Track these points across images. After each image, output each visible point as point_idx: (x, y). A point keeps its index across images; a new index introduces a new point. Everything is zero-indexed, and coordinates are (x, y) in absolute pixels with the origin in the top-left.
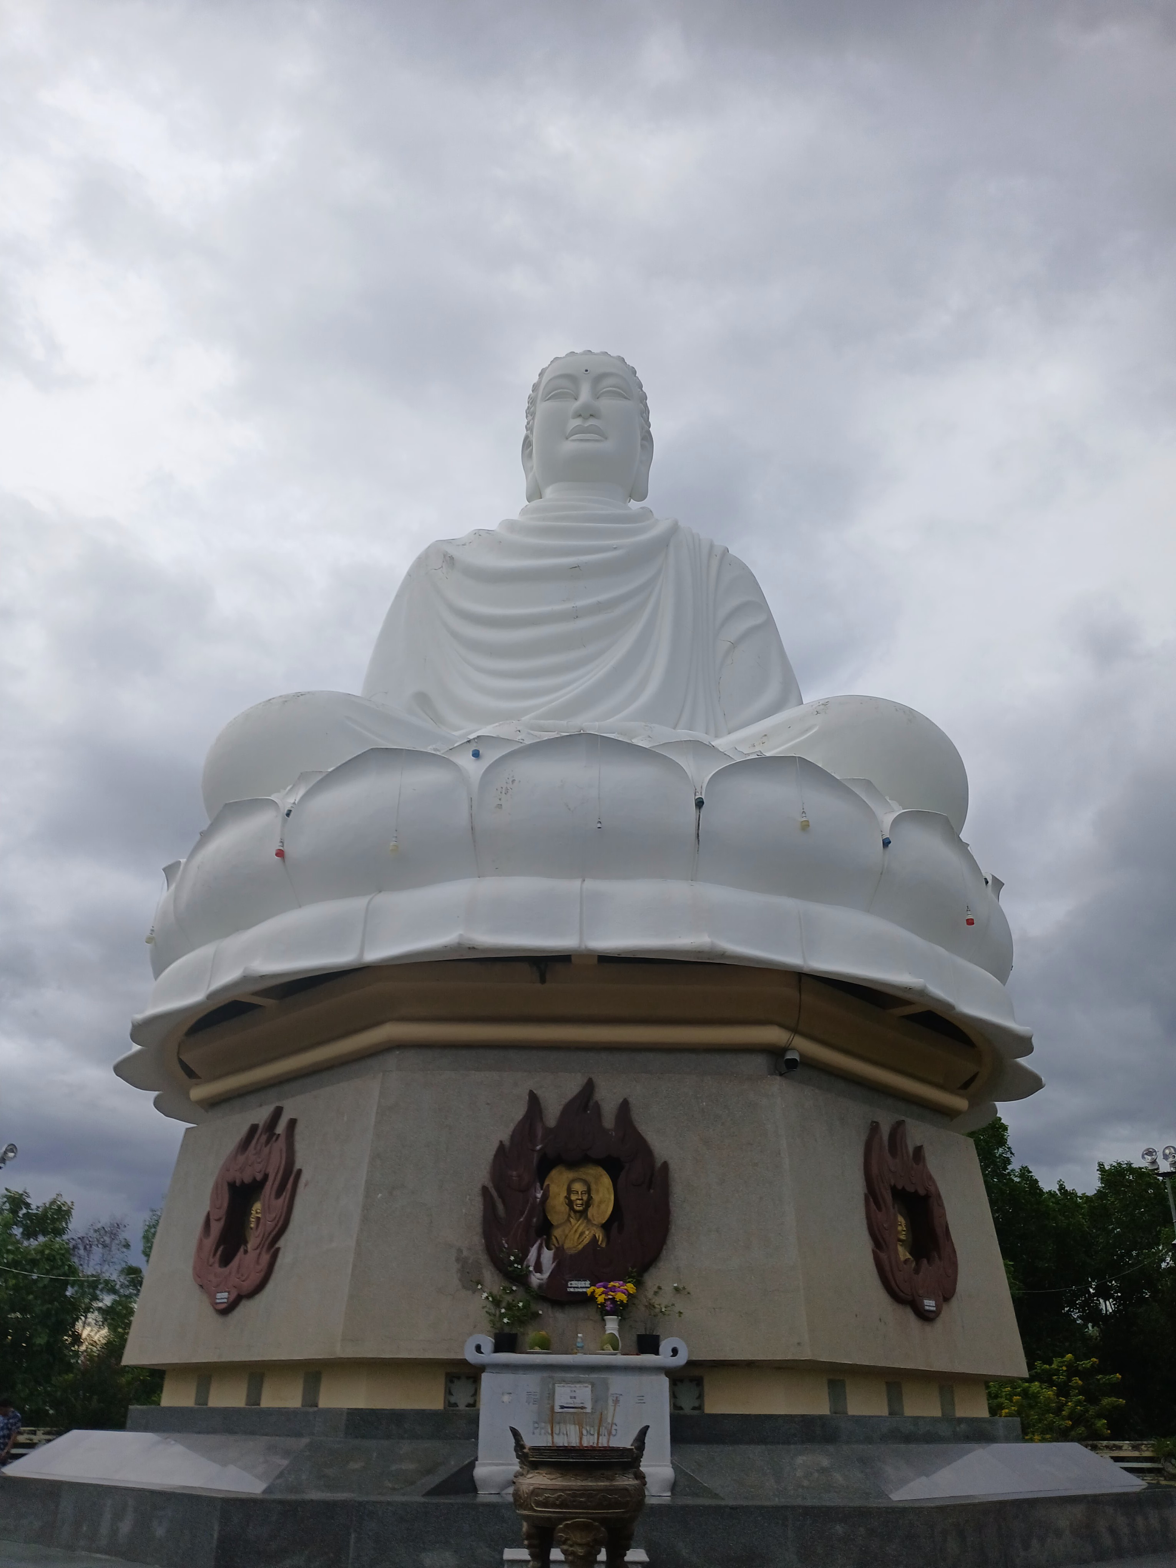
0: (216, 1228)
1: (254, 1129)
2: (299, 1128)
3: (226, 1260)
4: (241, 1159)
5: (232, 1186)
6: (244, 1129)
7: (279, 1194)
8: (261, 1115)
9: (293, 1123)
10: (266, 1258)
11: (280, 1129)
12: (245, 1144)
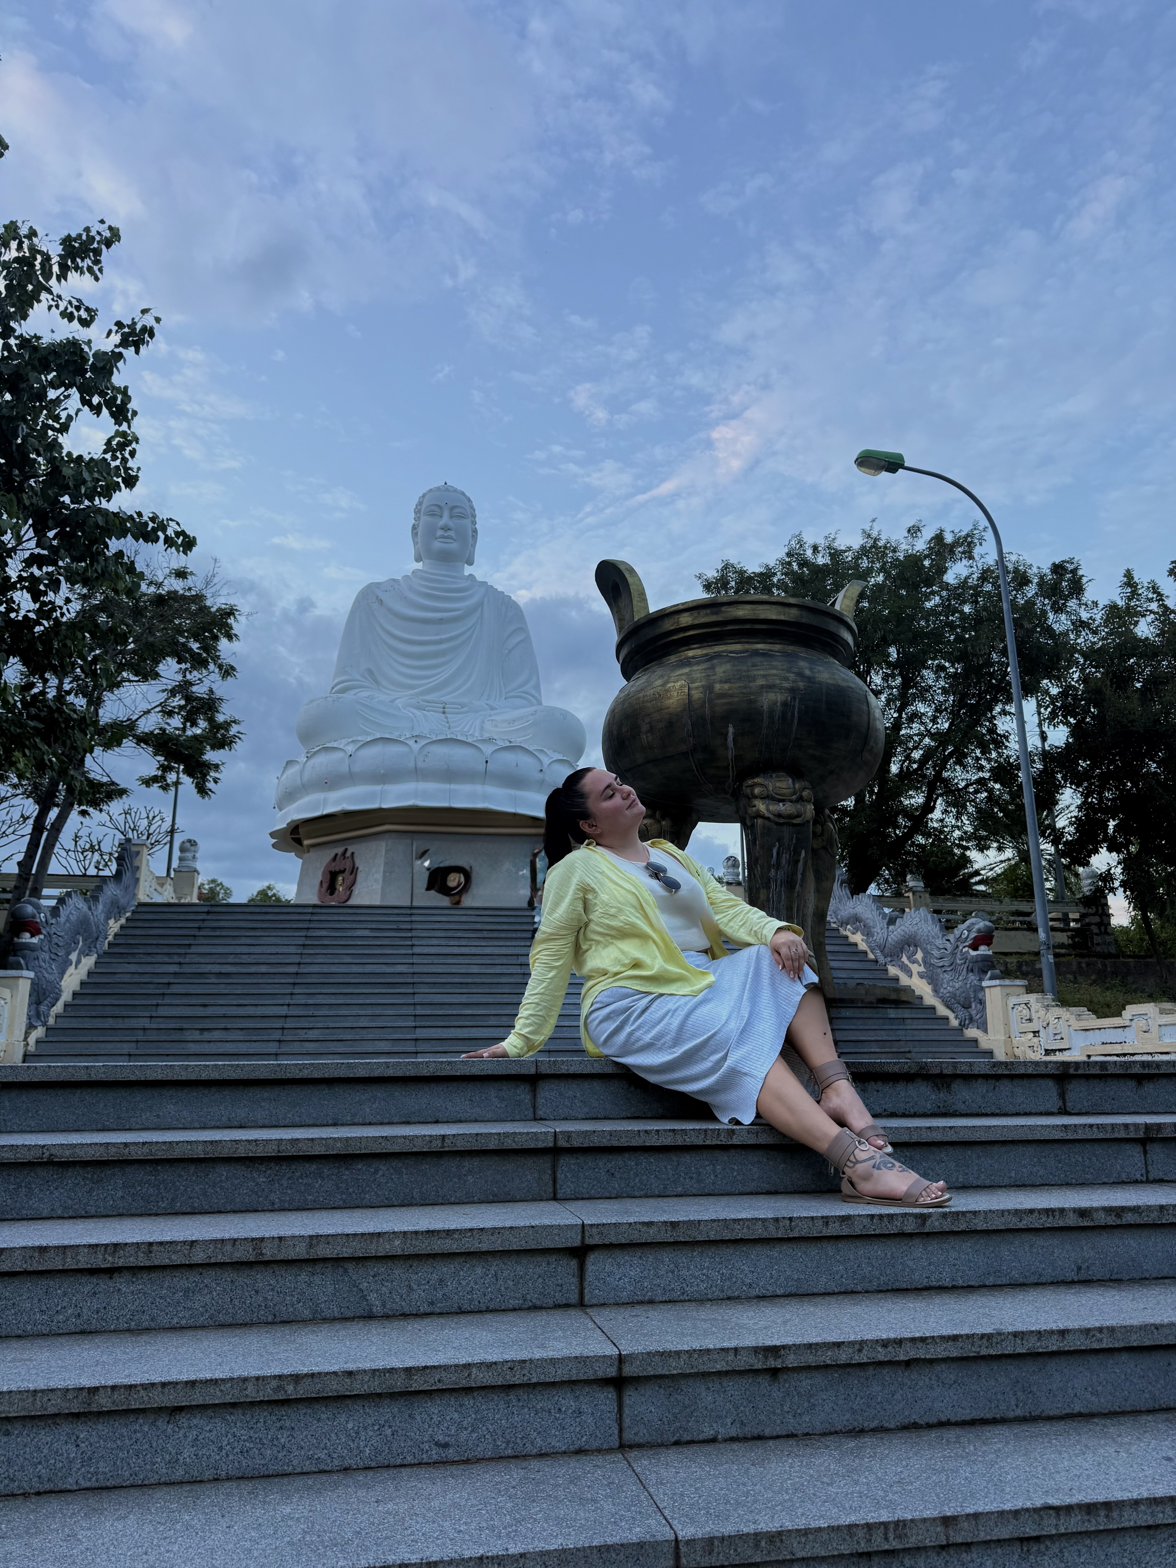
0: (325, 885)
1: (337, 855)
2: (355, 855)
3: (332, 894)
4: (333, 864)
5: (331, 872)
6: (332, 855)
7: (351, 874)
8: (340, 850)
9: (353, 853)
10: (348, 892)
11: (348, 854)
12: (335, 859)
